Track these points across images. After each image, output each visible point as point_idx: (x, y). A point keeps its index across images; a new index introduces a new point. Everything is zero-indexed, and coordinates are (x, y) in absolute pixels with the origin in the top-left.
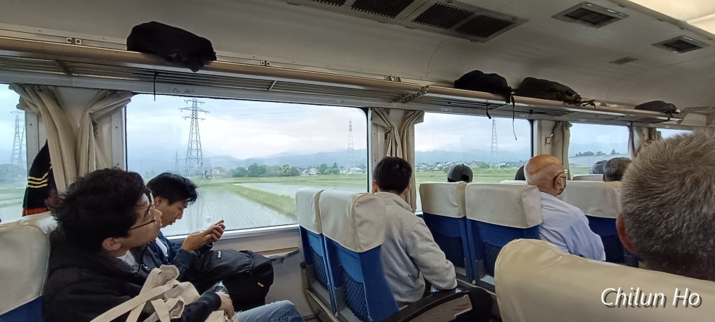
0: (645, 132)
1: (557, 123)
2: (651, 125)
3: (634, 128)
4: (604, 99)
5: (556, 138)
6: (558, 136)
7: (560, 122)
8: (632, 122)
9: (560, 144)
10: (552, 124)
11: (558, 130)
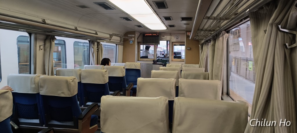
0: (96, 44)
3: (91, 42)
4: (76, 25)
5: (46, 46)
6: (48, 44)
7: (49, 36)
8: (90, 39)
9: (48, 49)
10: (44, 37)
11: (47, 42)
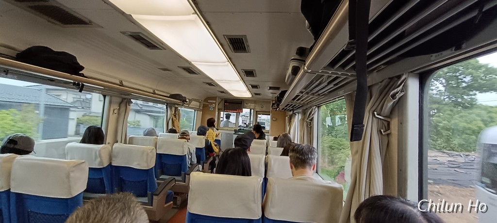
0: (173, 109)
1: (123, 99)
2: (177, 106)
3: (168, 106)
4: (154, 88)
5: (121, 110)
6: (123, 109)
7: (125, 99)
8: (167, 103)
9: (123, 114)
10: (119, 100)
11: (123, 106)
